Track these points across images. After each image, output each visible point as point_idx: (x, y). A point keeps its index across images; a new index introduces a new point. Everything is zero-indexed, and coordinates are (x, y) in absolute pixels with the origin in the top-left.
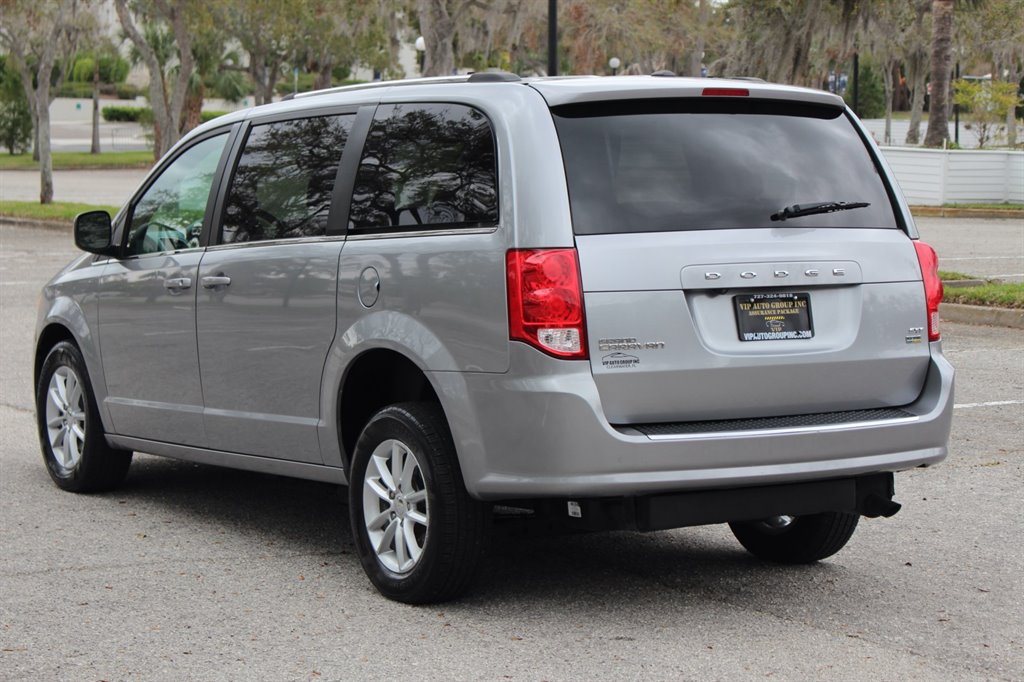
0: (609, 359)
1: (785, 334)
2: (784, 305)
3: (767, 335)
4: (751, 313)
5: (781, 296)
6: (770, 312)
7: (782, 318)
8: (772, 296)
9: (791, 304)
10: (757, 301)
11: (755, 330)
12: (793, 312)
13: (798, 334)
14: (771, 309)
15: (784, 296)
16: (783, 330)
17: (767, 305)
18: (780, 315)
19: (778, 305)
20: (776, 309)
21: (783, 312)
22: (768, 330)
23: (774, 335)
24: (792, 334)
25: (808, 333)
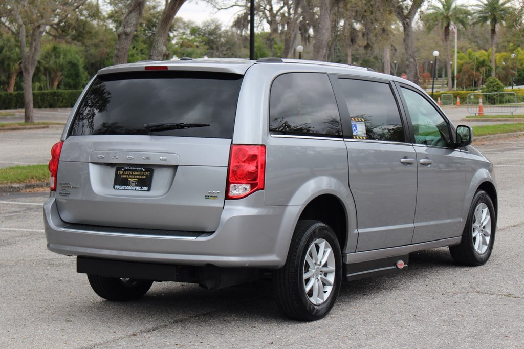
0: (61, 192)
1: (135, 187)
2: (139, 173)
3: (126, 187)
4: (122, 176)
5: (137, 169)
6: (131, 176)
7: (137, 179)
8: (133, 169)
9: (142, 173)
10: (125, 170)
11: (121, 184)
12: (143, 177)
13: (141, 188)
14: (132, 175)
15: (139, 169)
16: (136, 186)
17: (131, 173)
18: (136, 178)
19: (136, 173)
20: (135, 175)
21: (138, 177)
22: (128, 185)
23: (129, 188)
24: (138, 188)
25: (146, 188)
